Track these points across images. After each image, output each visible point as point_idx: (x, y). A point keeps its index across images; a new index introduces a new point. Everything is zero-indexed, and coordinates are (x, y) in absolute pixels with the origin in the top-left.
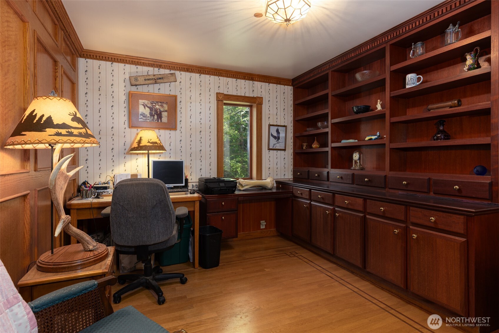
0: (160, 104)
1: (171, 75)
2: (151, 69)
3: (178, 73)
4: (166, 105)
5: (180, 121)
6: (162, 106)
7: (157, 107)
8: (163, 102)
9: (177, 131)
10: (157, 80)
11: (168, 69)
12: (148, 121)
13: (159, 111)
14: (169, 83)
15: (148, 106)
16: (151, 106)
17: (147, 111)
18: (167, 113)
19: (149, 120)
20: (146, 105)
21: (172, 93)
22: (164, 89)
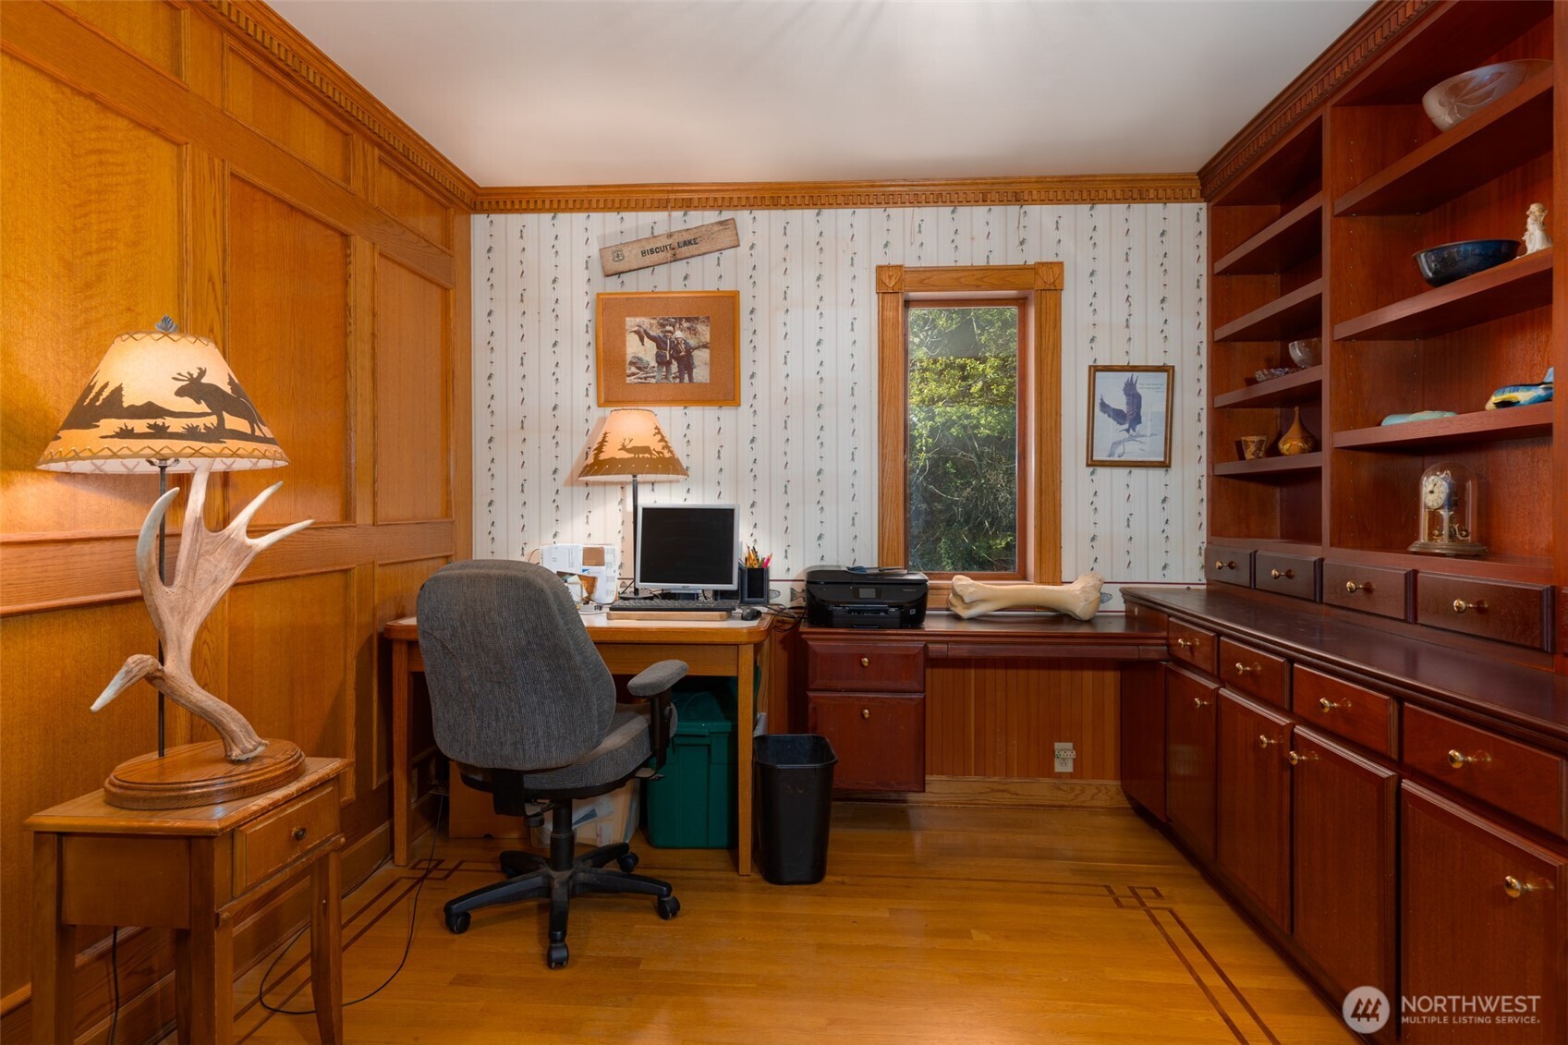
0: (686, 325)
1: (721, 228)
2: (660, 216)
3: (743, 217)
4: (704, 328)
5: (752, 376)
6: (692, 330)
7: (679, 334)
8: (697, 319)
9: (740, 409)
10: (679, 249)
11: (712, 208)
12: (653, 381)
13: (683, 346)
14: (717, 254)
15: (652, 333)
16: (661, 335)
17: (648, 352)
18: (708, 351)
19: (654, 377)
20: (645, 331)
21: (726, 286)
22: (701, 276)
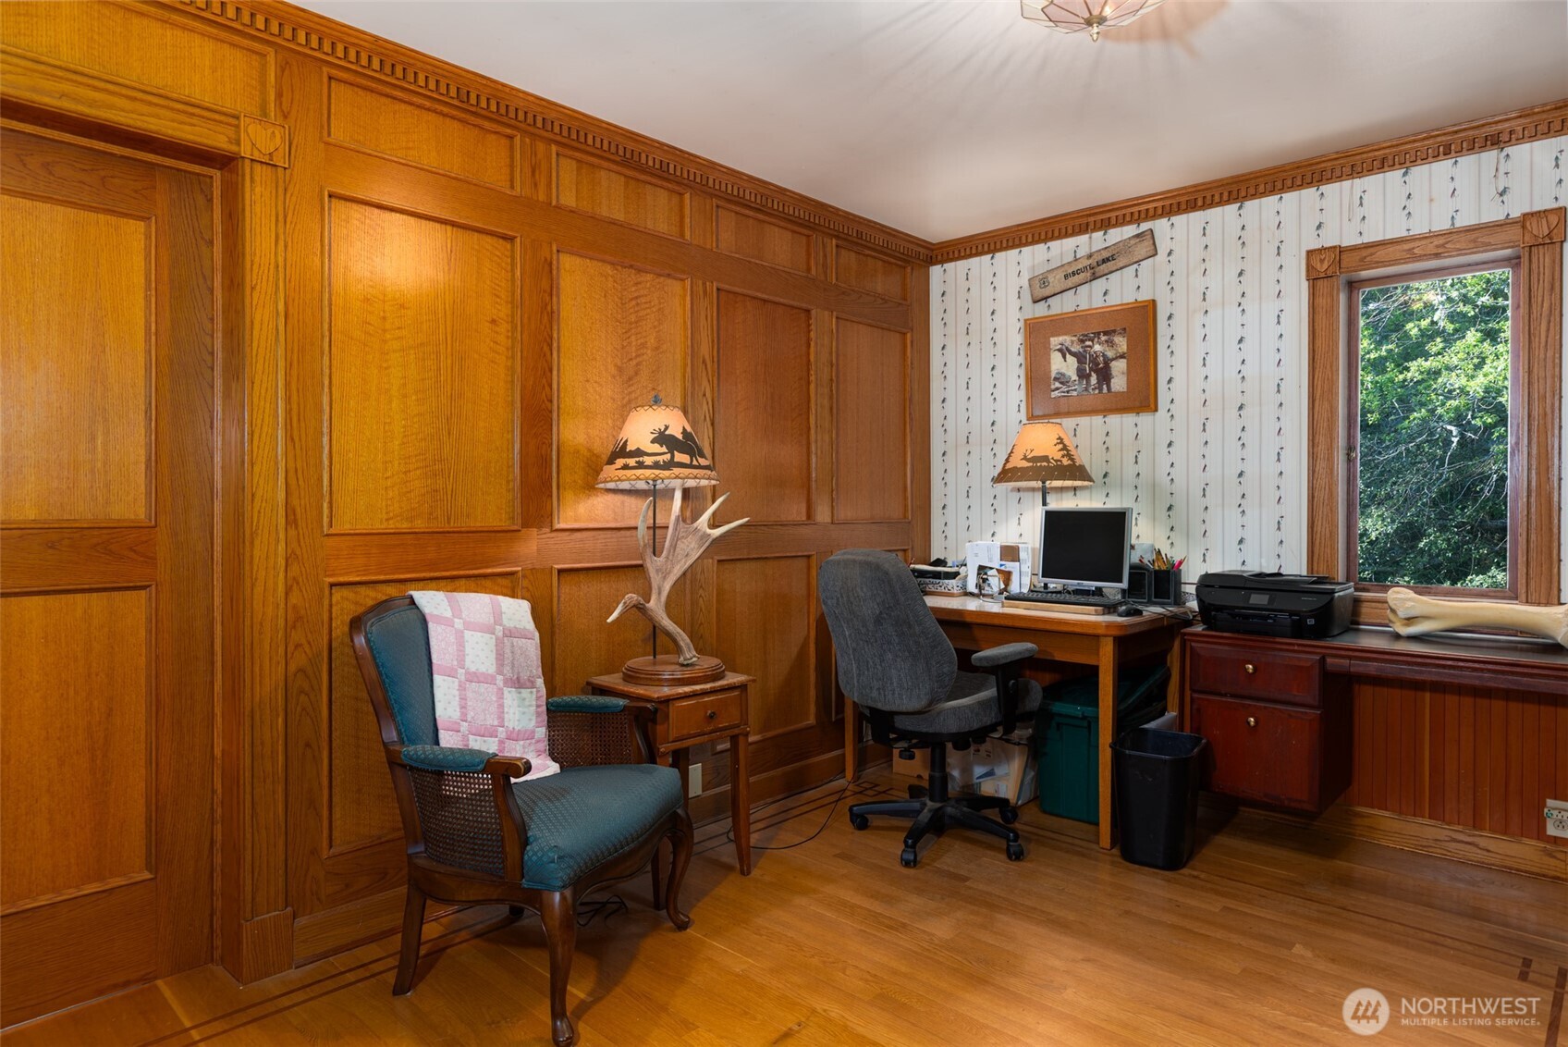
0: (1103, 338)
1: (1138, 240)
2: (1082, 239)
3: (1161, 226)
4: (1121, 339)
5: (1170, 381)
6: (1110, 343)
7: (1097, 348)
8: (1114, 331)
9: (1158, 414)
10: (1098, 267)
11: (1130, 222)
12: (1075, 393)
13: (1101, 359)
14: (1136, 266)
15: (1073, 350)
16: (1081, 350)
17: (1069, 367)
18: (1125, 361)
19: (1075, 390)
20: (1067, 348)
21: (1144, 296)
22: (1120, 289)
